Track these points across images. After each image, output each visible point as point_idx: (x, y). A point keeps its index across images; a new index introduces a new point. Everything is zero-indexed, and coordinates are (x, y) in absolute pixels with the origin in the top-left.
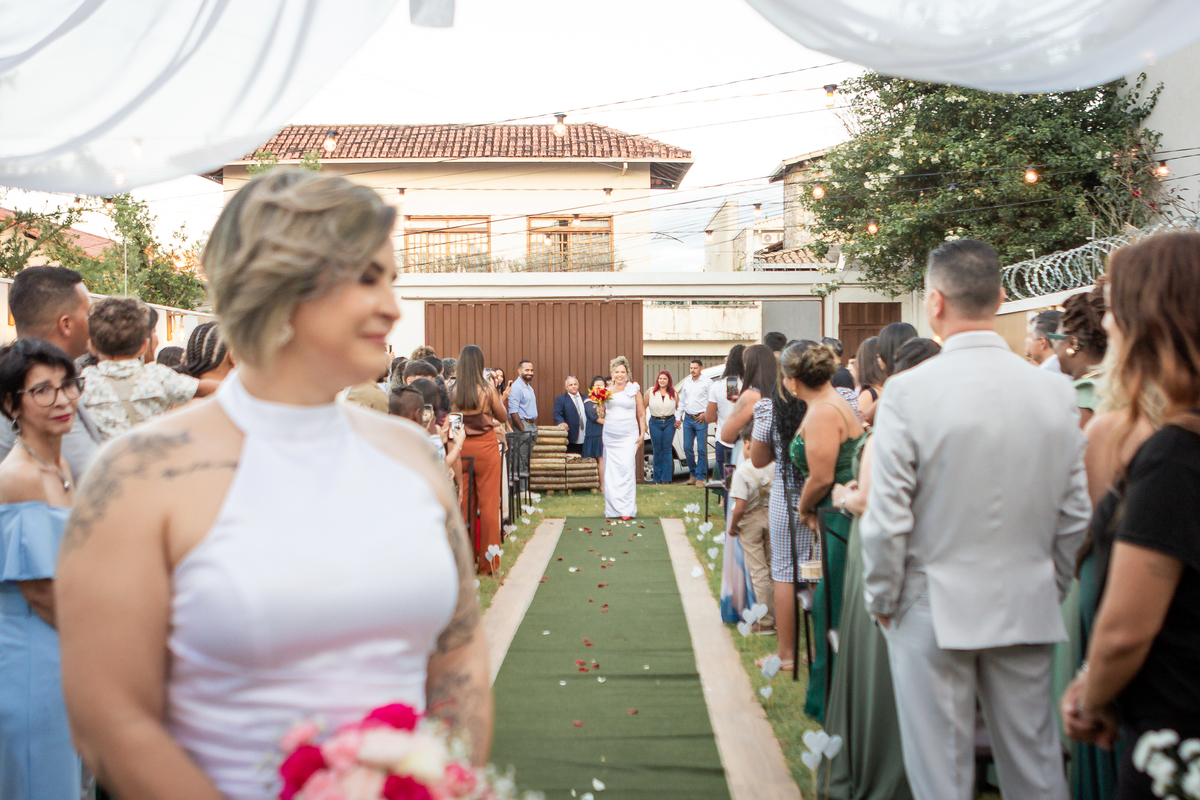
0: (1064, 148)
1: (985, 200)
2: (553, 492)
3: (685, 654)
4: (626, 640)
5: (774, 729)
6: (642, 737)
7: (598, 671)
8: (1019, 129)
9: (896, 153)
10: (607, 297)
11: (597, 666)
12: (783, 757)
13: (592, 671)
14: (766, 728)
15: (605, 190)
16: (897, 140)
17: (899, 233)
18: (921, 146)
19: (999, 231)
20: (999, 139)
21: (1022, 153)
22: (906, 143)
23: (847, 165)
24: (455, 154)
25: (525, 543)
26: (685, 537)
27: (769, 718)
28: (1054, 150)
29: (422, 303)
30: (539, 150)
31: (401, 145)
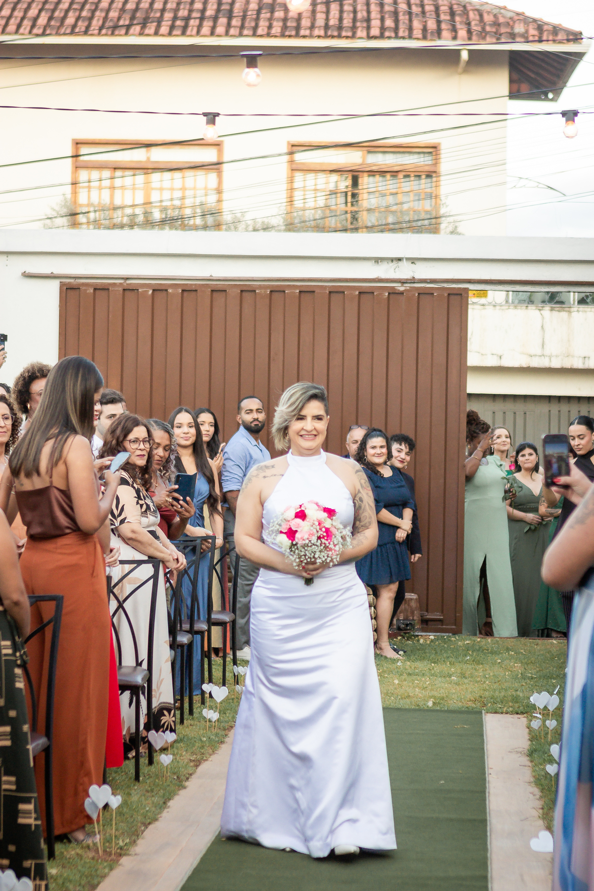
10: (403, 282)
24: (164, 29)
25: (197, 763)
26: (525, 760)
29: (55, 286)
30: (312, 27)
31: (71, 14)
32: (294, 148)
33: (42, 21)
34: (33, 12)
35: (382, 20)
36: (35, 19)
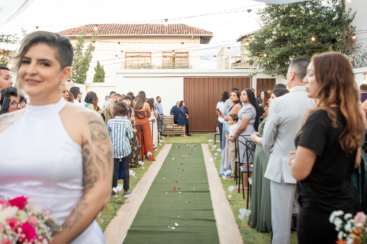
0: (326, 31)
1: (301, 47)
2: (169, 136)
3: (206, 185)
4: (188, 180)
5: (232, 208)
6: (191, 210)
7: (179, 190)
8: (312, 25)
9: (274, 33)
11: (179, 188)
12: (234, 216)
13: (177, 190)
14: (229, 207)
15: (181, 43)
16: (274, 29)
17: (275, 57)
18: (282, 30)
19: (306, 56)
20: (306, 28)
21: (313, 33)
22: (278, 29)
23: (259, 36)
25: (160, 151)
26: (208, 149)
27: (230, 204)
28: (323, 32)
30: (166, 32)
31: (124, 30)
32: (164, 52)
33: (119, 32)
34: (118, 30)
35: (178, 31)
36: (118, 31)
